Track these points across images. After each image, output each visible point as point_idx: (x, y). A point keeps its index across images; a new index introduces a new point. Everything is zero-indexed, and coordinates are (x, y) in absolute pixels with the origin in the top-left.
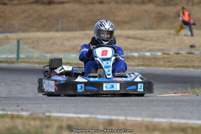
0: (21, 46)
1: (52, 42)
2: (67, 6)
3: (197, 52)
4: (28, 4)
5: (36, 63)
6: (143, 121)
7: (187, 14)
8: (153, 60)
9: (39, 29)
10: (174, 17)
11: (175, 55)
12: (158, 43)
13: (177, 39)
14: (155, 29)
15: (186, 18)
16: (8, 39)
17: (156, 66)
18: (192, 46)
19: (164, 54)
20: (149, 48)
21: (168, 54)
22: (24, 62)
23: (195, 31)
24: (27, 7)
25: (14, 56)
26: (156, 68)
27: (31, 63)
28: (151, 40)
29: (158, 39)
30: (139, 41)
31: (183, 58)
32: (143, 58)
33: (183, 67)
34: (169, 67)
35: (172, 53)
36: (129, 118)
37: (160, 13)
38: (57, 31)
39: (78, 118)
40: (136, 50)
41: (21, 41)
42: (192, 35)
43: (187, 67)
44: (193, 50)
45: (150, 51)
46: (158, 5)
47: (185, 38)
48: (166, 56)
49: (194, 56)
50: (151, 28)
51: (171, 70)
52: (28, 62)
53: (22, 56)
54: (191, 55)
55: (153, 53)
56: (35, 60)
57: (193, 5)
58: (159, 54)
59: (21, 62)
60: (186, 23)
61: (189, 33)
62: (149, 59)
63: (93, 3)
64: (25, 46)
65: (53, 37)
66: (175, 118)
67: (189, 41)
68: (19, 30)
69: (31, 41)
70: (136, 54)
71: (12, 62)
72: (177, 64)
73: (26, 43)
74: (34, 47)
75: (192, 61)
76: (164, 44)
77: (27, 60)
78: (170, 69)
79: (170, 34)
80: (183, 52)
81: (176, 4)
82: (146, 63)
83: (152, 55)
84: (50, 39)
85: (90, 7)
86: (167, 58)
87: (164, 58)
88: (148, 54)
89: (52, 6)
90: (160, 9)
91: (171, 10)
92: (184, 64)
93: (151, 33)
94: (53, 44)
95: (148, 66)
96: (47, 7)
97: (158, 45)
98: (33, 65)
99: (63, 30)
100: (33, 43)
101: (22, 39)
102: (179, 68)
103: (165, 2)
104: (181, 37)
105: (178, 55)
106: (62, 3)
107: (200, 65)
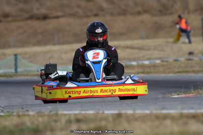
0: (18, 61)
1: (48, 56)
2: (62, 20)
3: (196, 59)
4: (23, 20)
8: (152, 68)
9: (34, 45)
10: (171, 27)
11: (174, 62)
12: (156, 52)
13: (176, 47)
16: (4, 55)
17: (156, 73)
18: (191, 53)
19: (163, 61)
20: (148, 57)
21: (167, 61)
22: (23, 75)
23: (193, 39)
24: (22, 24)
25: (13, 71)
26: (157, 75)
27: (29, 76)
28: (149, 49)
30: (137, 51)
31: (183, 65)
32: (143, 66)
33: (184, 72)
34: (169, 73)
35: (171, 60)
37: (156, 23)
38: (54, 44)
40: (134, 60)
41: (19, 57)
42: (190, 42)
43: (187, 72)
44: (191, 57)
45: (149, 59)
46: (154, 15)
48: (165, 63)
49: (193, 62)
50: (147, 37)
52: (27, 75)
53: (19, 70)
54: (190, 62)
55: (152, 61)
56: (34, 73)
57: (189, 13)
58: (158, 62)
59: (20, 75)
61: (187, 41)
62: (149, 67)
63: (87, 16)
64: (23, 61)
65: (50, 51)
67: (186, 48)
68: (15, 46)
69: (27, 56)
70: (134, 63)
71: (11, 76)
72: (177, 70)
73: (23, 58)
74: (31, 62)
75: (191, 67)
76: (162, 53)
77: (26, 73)
78: (171, 75)
79: (168, 42)
80: (182, 59)
81: (171, 14)
82: (146, 70)
83: (151, 63)
84: (47, 53)
85: (85, 20)
86: (167, 65)
87: (163, 66)
88: (147, 62)
89: (47, 21)
90: (156, 19)
91: (168, 20)
92: (184, 70)
93: (149, 42)
94: (51, 58)
95: (148, 73)
96: (42, 23)
97: (156, 54)
98: (32, 78)
99: (59, 43)
100: (30, 57)
101: (20, 54)
102: (178, 74)
103: (160, 11)
104: (179, 44)
105: (177, 62)
106: (57, 17)
107: (200, 69)
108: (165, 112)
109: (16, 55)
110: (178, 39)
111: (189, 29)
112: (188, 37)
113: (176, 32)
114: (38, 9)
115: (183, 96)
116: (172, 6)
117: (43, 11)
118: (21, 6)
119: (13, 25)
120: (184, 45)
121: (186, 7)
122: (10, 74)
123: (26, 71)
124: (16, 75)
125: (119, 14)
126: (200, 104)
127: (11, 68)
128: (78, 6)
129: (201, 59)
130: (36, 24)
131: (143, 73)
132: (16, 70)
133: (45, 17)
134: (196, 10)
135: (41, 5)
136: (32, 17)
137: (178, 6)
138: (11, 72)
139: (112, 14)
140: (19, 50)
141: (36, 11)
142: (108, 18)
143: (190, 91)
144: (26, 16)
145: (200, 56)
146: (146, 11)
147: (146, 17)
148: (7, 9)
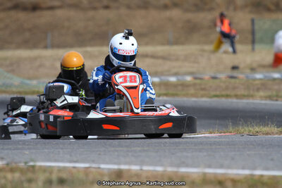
1: (37, 63)
2: (59, 13)
3: (241, 76)
4: (4, 10)
6: (165, 171)
7: (226, 22)
8: (180, 88)
9: (19, 47)
10: (210, 27)
11: (211, 81)
12: (187, 64)
13: (214, 58)
14: (183, 44)
15: (226, 29)
17: (184, 95)
18: (235, 68)
19: (195, 78)
20: (175, 70)
21: (200, 79)
23: (238, 47)
24: (2, 15)
26: (185, 99)
28: (177, 59)
29: (186, 58)
30: (160, 61)
31: (222, 84)
32: (166, 84)
33: (222, 96)
34: (202, 96)
35: (206, 77)
36: (145, 168)
37: (189, 21)
38: (46, 47)
39: (74, 167)
42: (234, 52)
43: (227, 96)
44: (235, 73)
45: (176, 74)
46: (187, 10)
47: (224, 56)
48: (198, 81)
49: (237, 81)
50: (176, 42)
51: (205, 101)
52: (4, 92)
54: (233, 80)
55: (180, 77)
56: (14, 89)
57: (235, 9)
58: (189, 78)
60: (225, 35)
61: (230, 49)
62: (175, 85)
63: (95, 9)
65: (39, 57)
66: (210, 167)
67: (229, 60)
69: (8, 62)
72: (213, 93)
74: (12, 71)
75: (234, 88)
76: (196, 65)
77: (3, 89)
78: (204, 99)
79: (203, 51)
80: (222, 76)
81: (211, 9)
82: (171, 92)
83: (178, 80)
84: (35, 59)
85: (91, 13)
86: (200, 84)
87: (194, 85)
88: (173, 79)
89: (38, 13)
90: (190, 16)
91: (205, 17)
92: (224, 93)
93: (177, 50)
95: (173, 95)
96: (31, 15)
97: (187, 67)
99: (54, 46)
100: (11, 64)
102: (215, 99)
103: (196, 5)
104: (220, 54)
105: (215, 81)
106: (51, 8)
107: (246, 93)
108: (183, 170)
113: (215, 36)
120: (225, 55)
123: (4, 85)
125: (139, 7)
129: (247, 77)
130: (21, 16)
131: (166, 95)
133: (35, 8)
134: (245, 6)
139: (129, 7)
142: (123, 11)
143: (227, 128)
145: (248, 71)
146: (176, 5)
147: (175, 13)
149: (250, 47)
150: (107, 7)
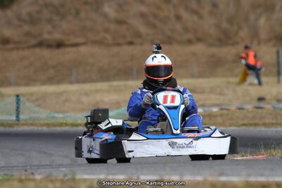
0: (21, 105)
1: (63, 98)
2: (83, 49)
3: (268, 107)
4: (29, 48)
5: (44, 125)
9: (44, 83)
10: (234, 62)
11: (238, 111)
12: (212, 96)
13: (240, 90)
15: (251, 61)
16: (2, 95)
18: (261, 99)
20: (201, 103)
21: (228, 110)
22: (26, 124)
23: (264, 79)
24: (26, 53)
25: (14, 118)
27: (36, 125)
28: (203, 92)
31: (249, 115)
33: (251, 125)
34: (231, 126)
35: (233, 108)
37: (213, 56)
38: (71, 83)
41: (22, 99)
42: (260, 83)
43: (256, 125)
44: (262, 104)
45: (203, 106)
46: (210, 45)
47: (250, 88)
48: (225, 112)
49: (264, 111)
50: (201, 75)
51: (234, 130)
52: (32, 125)
53: (22, 117)
54: (260, 111)
55: (206, 109)
56: (42, 122)
57: (259, 43)
58: (215, 110)
59: (23, 125)
61: (256, 81)
63: (119, 45)
64: (28, 104)
65: (65, 92)
67: (255, 91)
68: (17, 84)
69: (34, 98)
71: (11, 125)
72: (241, 122)
73: (28, 100)
74: (39, 106)
75: (261, 118)
76: (222, 97)
77: (31, 122)
78: (232, 128)
79: (229, 83)
80: (249, 107)
81: (236, 43)
83: (205, 111)
84: (61, 94)
85: (115, 49)
86: (227, 115)
87: (222, 115)
89: (62, 50)
90: (214, 50)
91: (229, 52)
92: (251, 122)
93: (203, 82)
94: (66, 101)
96: (56, 52)
97: (213, 98)
98: (40, 128)
99: (78, 82)
100: (37, 100)
101: (23, 95)
102: (244, 127)
103: (220, 40)
104: (245, 86)
105: (241, 111)
106: (76, 45)
107: (274, 122)
108: (224, 179)
109: (18, 96)
110: (244, 79)
111: (258, 66)
112: (258, 77)
113: (241, 69)
114: (50, 33)
115: (250, 157)
116: (236, 33)
117: (57, 36)
118: (26, 28)
119: (15, 55)
121: (255, 35)
122: (10, 122)
123: (30, 118)
124: (17, 125)
126: (272, 169)
127: (11, 115)
128: (107, 31)
129: (275, 108)
130: (46, 53)
132: (17, 116)
133: (60, 45)
134: (270, 40)
135: (54, 27)
136: (40, 45)
137: (244, 33)
138: (11, 121)
140: (22, 90)
141: (46, 36)
142: (147, 47)
143: (259, 151)
144: (34, 42)
145: (274, 102)
146: (199, 40)
147: (199, 48)
148: (8, 32)
149: (275, 79)
150: (131, 43)
